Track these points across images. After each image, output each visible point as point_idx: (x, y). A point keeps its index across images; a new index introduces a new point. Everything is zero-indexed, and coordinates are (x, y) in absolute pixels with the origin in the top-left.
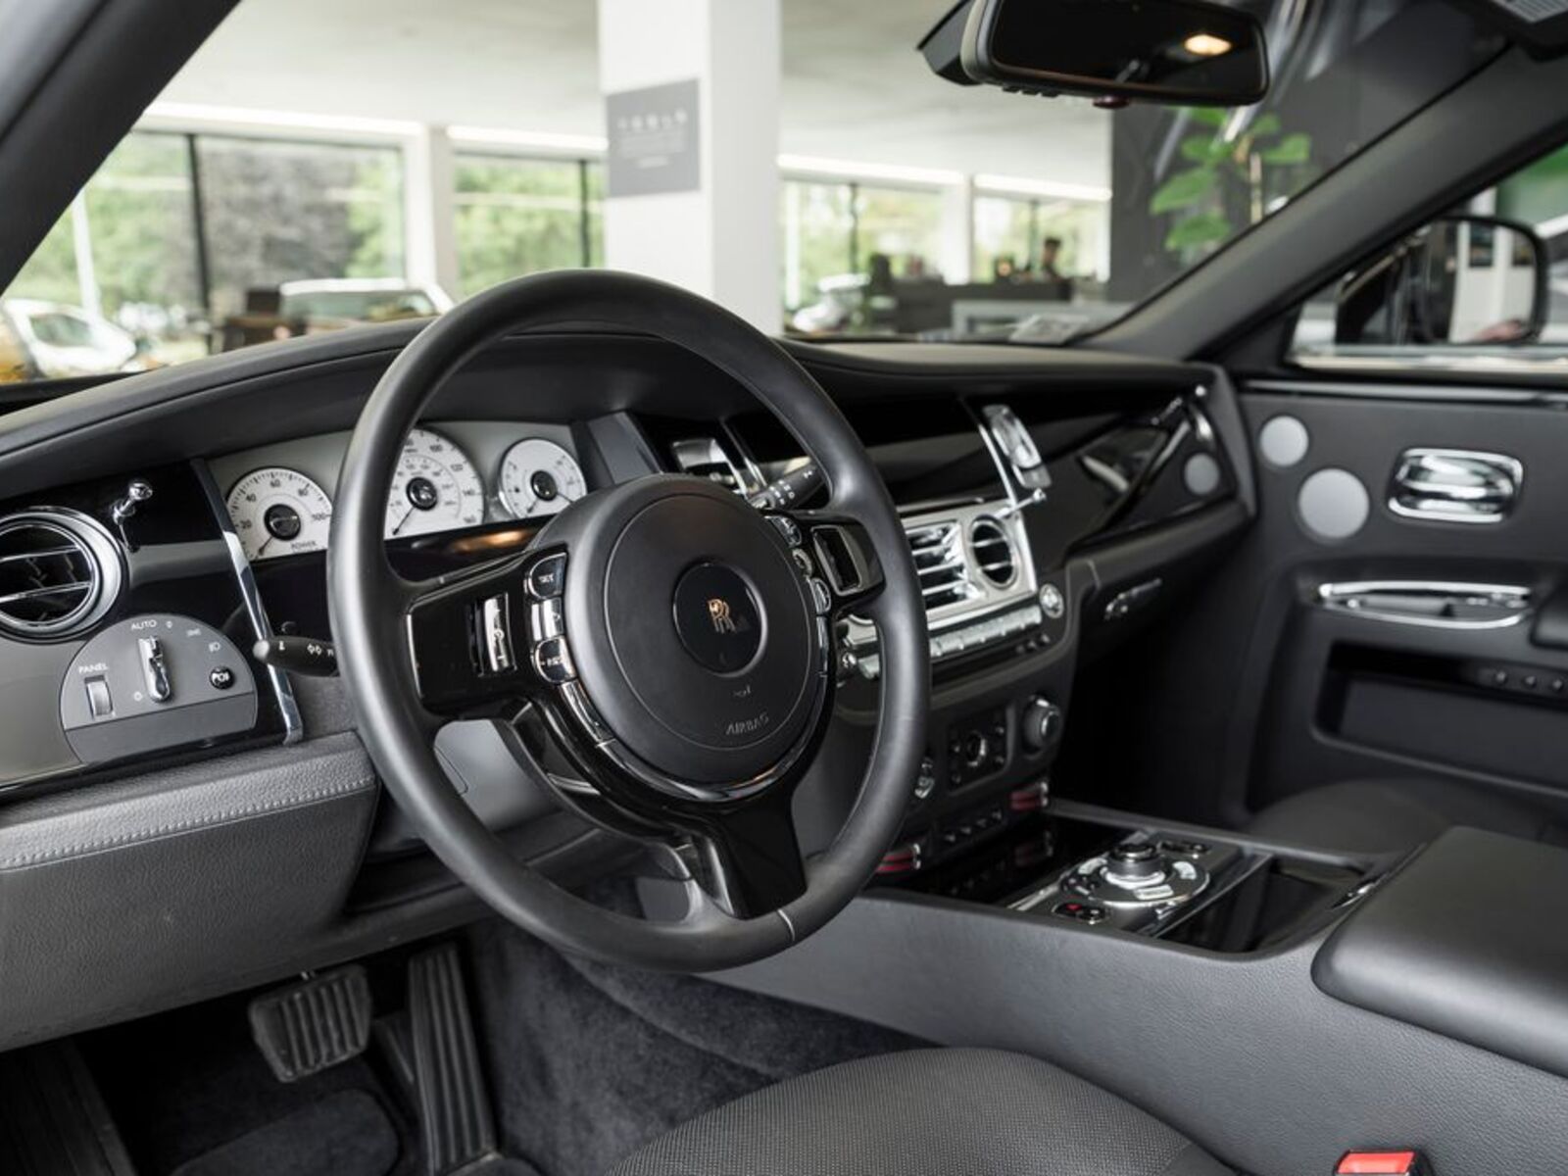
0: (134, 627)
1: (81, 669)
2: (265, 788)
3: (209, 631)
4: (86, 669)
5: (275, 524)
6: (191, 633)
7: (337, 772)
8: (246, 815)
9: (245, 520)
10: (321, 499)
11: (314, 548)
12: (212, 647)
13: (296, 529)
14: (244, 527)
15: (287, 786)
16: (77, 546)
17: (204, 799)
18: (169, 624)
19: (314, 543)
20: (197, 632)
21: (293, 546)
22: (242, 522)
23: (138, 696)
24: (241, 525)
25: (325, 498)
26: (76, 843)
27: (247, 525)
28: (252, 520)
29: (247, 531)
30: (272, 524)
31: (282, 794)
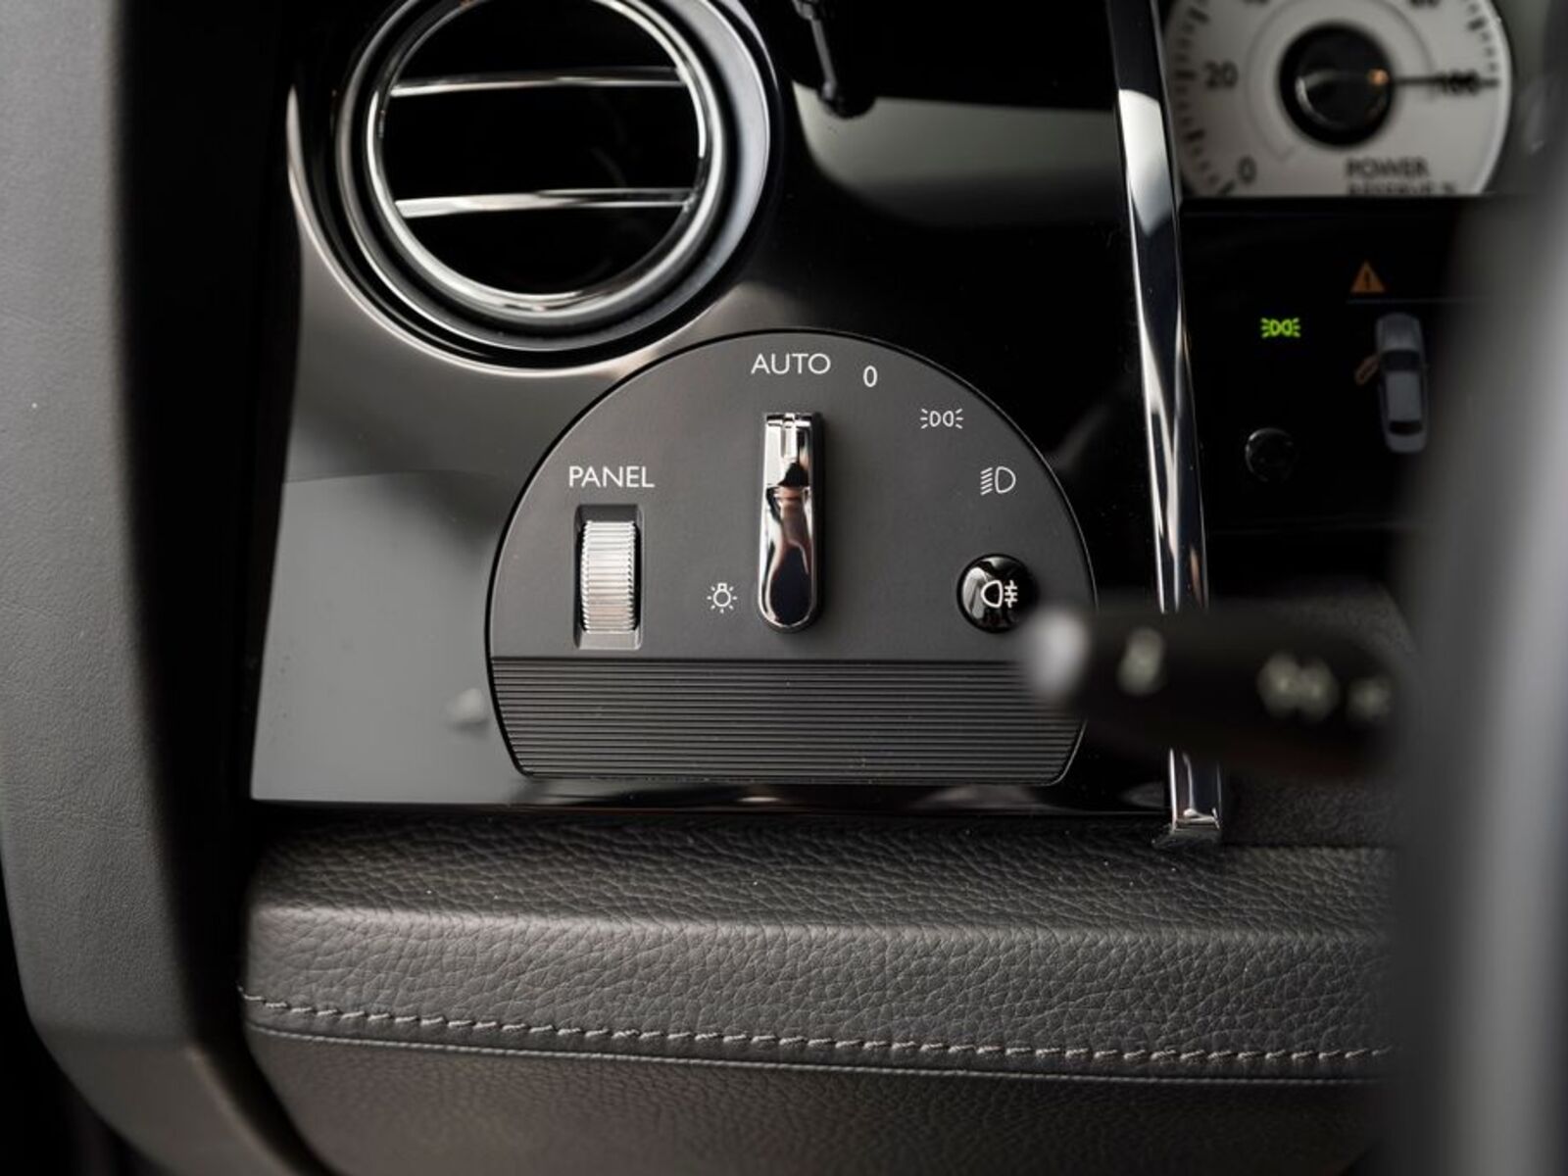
0: (760, 363)
1: (574, 473)
2: (1049, 994)
3: (996, 428)
4: (590, 476)
5: (1310, 93)
6: (934, 419)
7: (1304, 1000)
8: (967, 1067)
9: (1219, 61)
10: (1477, 25)
11: (1415, 185)
12: (988, 481)
13: (1374, 112)
14: (1212, 84)
15: (1122, 1005)
16: (682, 70)
17: (850, 978)
18: (870, 376)
19: (1420, 167)
20: (949, 419)
21: (1353, 168)
22: (1211, 66)
23: (722, 598)
24: (1204, 76)
25: (1493, 25)
26: (454, 1010)
27: (1223, 76)
28: (1239, 63)
29: (1221, 96)
30: (1302, 88)
31: (1100, 1028)
